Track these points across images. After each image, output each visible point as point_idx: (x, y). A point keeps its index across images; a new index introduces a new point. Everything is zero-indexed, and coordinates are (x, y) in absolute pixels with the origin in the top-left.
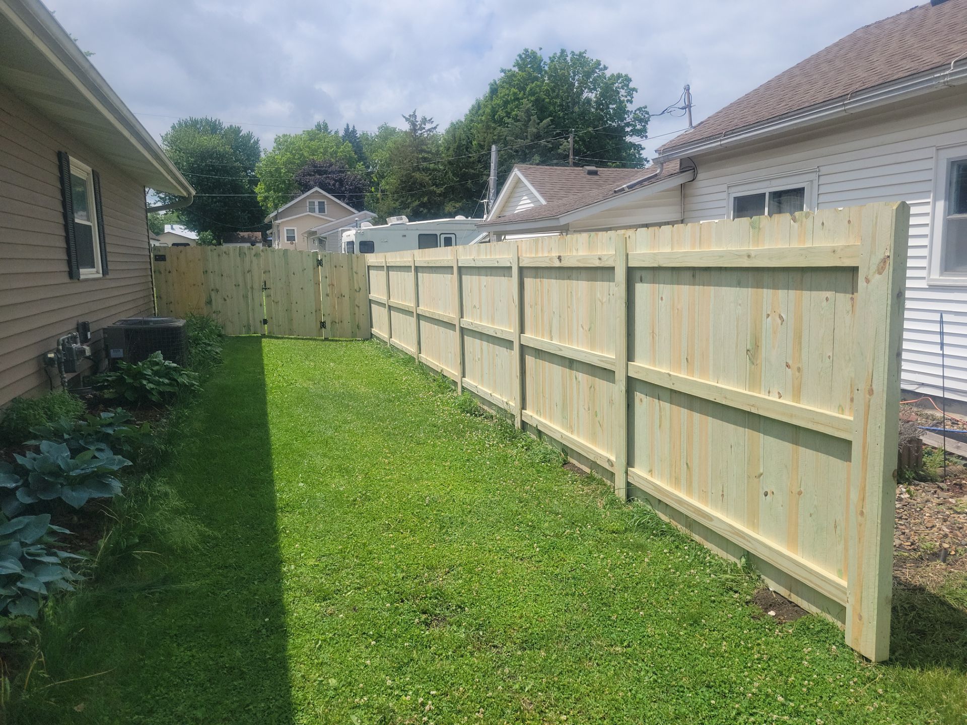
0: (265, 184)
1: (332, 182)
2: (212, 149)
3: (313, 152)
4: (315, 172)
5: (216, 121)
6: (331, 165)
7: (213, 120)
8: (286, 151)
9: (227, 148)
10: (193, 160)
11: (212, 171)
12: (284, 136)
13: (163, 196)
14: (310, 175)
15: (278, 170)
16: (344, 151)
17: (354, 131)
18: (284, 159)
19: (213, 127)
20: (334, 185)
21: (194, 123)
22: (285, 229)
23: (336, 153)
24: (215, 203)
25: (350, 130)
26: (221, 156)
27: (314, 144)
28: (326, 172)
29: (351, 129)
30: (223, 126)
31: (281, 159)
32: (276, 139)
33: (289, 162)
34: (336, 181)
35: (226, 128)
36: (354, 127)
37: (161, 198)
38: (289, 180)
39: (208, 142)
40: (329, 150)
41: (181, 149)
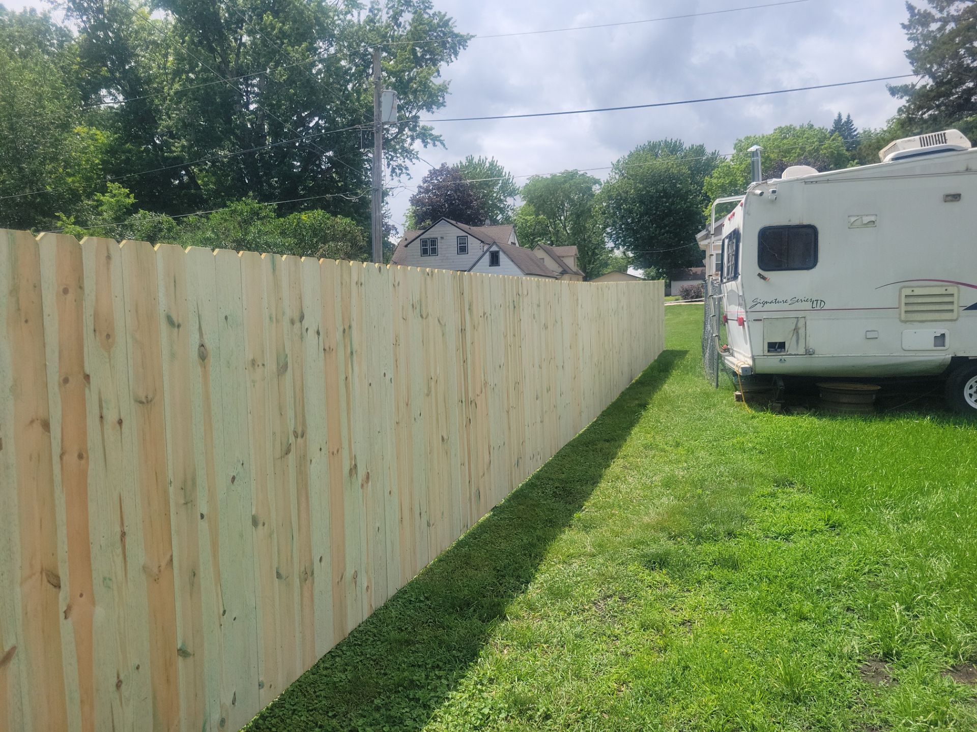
2: (665, 171)
5: (676, 142)
7: (673, 141)
9: (685, 170)
10: (642, 186)
11: (662, 197)
12: (747, 138)
17: (849, 122)
18: (743, 166)
19: (673, 148)
21: (652, 147)
23: (817, 150)
24: (663, 234)
25: (843, 121)
26: (671, 179)
27: (787, 143)
29: (844, 119)
30: (684, 147)
32: (736, 145)
35: (688, 148)
36: (849, 116)
39: (661, 163)
40: (808, 148)
41: (632, 176)
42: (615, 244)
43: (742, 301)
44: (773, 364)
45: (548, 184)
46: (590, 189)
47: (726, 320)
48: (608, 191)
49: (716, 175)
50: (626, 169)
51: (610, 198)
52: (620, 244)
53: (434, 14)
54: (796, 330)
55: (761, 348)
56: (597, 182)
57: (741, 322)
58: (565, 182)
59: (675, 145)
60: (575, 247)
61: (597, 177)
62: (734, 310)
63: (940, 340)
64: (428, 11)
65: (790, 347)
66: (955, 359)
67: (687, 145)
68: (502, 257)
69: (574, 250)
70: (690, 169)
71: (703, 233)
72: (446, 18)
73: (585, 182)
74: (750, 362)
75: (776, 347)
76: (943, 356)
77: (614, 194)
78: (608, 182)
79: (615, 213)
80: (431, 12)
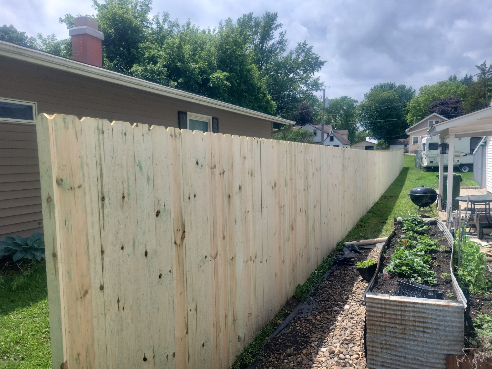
0: (411, 113)
1: (450, 109)
2: (388, 98)
3: (442, 93)
4: (440, 104)
5: (393, 83)
6: (451, 99)
7: (391, 83)
8: (425, 94)
9: (397, 97)
10: (377, 104)
11: (387, 109)
12: (425, 86)
13: (362, 123)
14: (437, 106)
15: (419, 105)
16: (461, 91)
17: (471, 78)
18: (423, 99)
19: (391, 87)
20: (451, 111)
21: (382, 86)
22: (413, 137)
23: (456, 92)
26: (392, 101)
27: (442, 89)
28: (447, 103)
29: (469, 77)
31: (421, 100)
32: (420, 89)
33: (426, 100)
34: (452, 108)
37: (362, 124)
38: (425, 110)
39: (385, 94)
40: (452, 91)
41: (373, 100)
42: (365, 129)
43: (426, 155)
44: (431, 165)
45: (334, 103)
46: (353, 105)
47: (422, 158)
48: (363, 107)
49: (411, 102)
50: (370, 96)
51: (363, 109)
52: (367, 129)
53: (312, 54)
54: (435, 159)
55: (429, 162)
56: (356, 101)
57: (426, 158)
58: (342, 102)
59: (392, 85)
60: (347, 130)
61: (356, 99)
62: (424, 156)
63: (458, 161)
64: (310, 53)
65: (434, 162)
66: (460, 164)
67: (397, 85)
68: (335, 138)
69: (346, 132)
70: (399, 96)
71: (408, 129)
72: (318, 56)
73: (351, 102)
74: (427, 165)
75: (431, 162)
76: (459, 163)
77: (365, 108)
78: (362, 102)
79: (365, 116)
80: (311, 53)
